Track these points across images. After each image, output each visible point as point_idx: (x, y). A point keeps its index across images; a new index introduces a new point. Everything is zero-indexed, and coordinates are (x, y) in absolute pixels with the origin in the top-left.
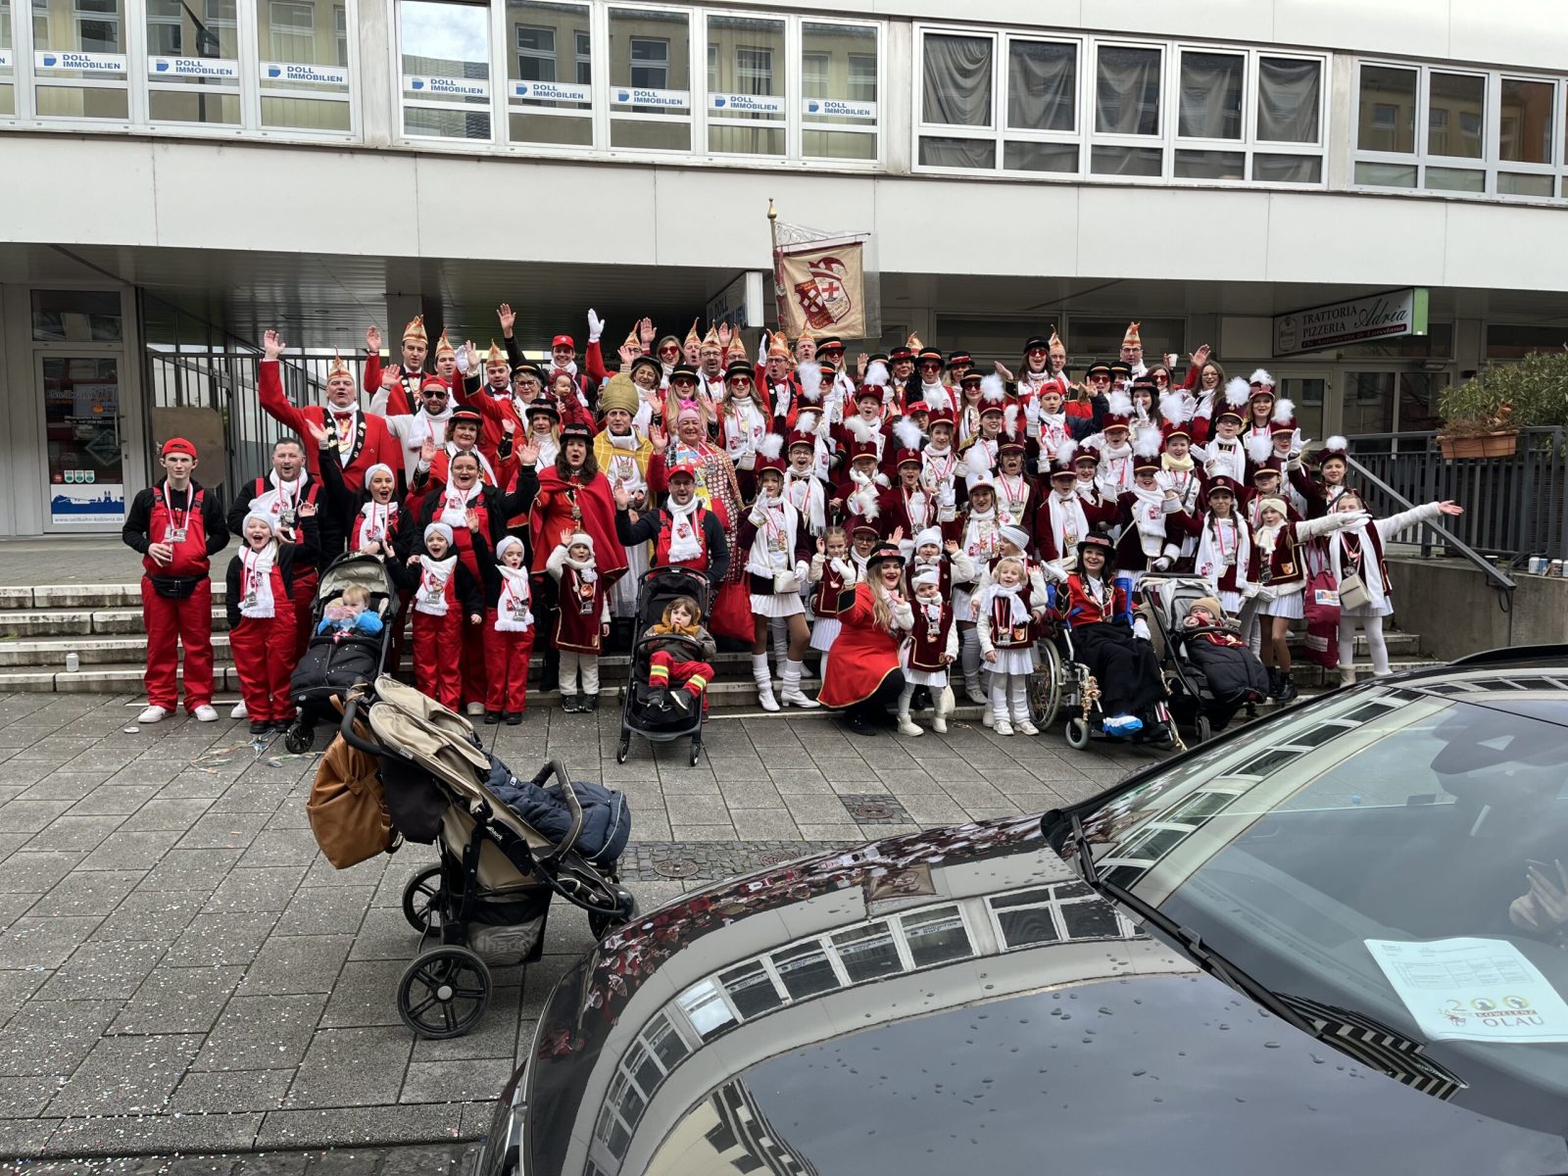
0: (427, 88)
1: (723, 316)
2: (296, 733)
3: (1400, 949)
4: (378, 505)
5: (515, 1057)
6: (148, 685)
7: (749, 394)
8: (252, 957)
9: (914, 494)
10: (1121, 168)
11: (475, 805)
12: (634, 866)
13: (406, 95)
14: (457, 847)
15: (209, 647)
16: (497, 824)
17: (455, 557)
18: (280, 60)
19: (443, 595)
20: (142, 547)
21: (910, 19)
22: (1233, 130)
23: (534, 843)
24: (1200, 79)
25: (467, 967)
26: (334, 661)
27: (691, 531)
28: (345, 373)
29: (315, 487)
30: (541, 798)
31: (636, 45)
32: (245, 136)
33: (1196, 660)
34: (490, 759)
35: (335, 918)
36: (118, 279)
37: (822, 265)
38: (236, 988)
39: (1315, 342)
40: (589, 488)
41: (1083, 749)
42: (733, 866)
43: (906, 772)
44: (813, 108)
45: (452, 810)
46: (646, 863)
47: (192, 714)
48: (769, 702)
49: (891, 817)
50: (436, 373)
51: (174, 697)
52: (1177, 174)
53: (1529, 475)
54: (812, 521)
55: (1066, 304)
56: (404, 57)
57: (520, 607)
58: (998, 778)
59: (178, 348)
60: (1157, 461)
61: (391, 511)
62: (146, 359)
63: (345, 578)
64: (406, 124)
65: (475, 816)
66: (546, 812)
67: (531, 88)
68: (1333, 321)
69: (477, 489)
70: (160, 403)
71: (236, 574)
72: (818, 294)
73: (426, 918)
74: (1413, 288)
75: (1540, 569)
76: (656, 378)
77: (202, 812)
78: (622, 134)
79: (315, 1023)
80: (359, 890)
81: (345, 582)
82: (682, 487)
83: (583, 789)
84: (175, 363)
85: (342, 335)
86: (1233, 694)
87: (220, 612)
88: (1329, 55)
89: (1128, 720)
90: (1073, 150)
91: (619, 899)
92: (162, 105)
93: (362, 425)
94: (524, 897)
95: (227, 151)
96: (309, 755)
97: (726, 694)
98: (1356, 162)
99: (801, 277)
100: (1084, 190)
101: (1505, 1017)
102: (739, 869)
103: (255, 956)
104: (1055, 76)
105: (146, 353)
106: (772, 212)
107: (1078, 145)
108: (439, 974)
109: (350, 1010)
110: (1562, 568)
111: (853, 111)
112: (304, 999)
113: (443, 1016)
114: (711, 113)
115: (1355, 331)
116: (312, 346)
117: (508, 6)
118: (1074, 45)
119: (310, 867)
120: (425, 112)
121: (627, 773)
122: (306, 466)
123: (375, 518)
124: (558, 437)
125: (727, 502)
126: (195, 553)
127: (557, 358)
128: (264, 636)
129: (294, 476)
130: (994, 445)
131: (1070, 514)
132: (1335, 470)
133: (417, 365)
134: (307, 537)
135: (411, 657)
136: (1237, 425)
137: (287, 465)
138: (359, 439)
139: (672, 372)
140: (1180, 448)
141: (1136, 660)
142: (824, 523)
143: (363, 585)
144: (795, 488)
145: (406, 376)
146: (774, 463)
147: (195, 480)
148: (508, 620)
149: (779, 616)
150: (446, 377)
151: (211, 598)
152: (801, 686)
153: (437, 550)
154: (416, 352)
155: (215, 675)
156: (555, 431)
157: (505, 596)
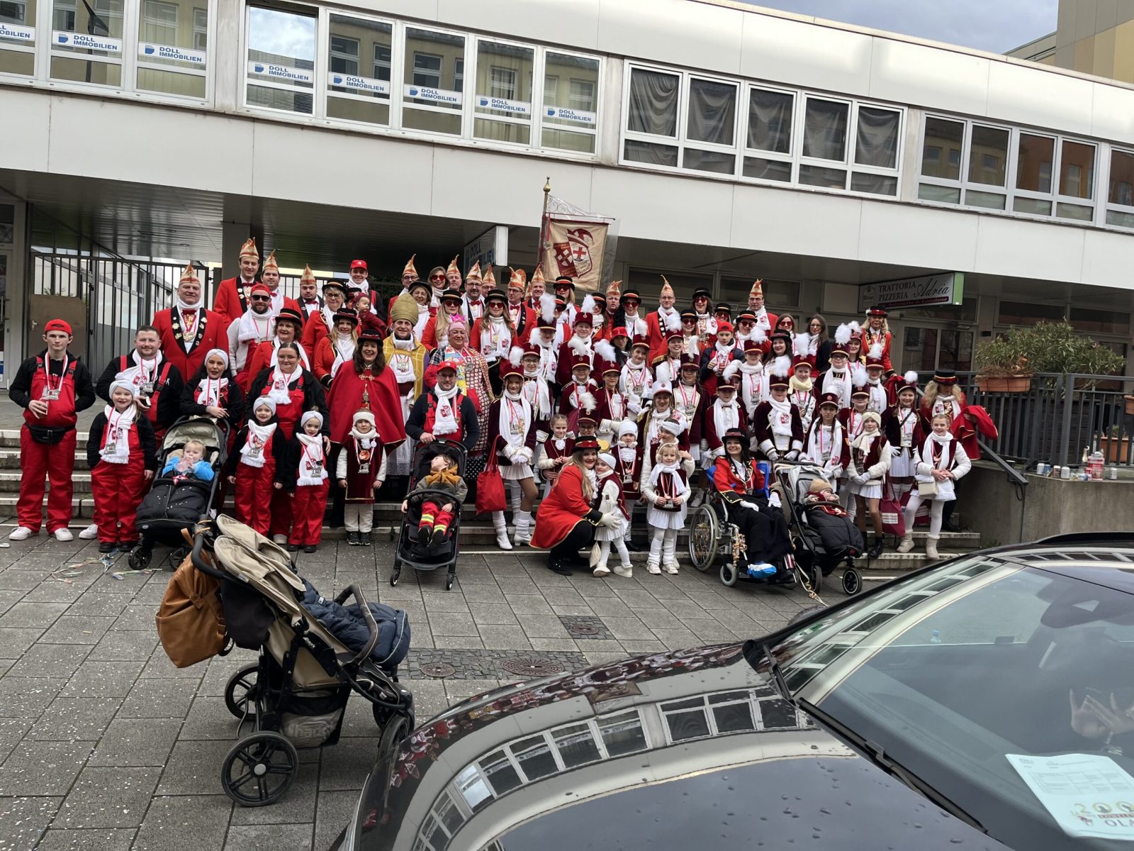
0: (266, 72)
1: (477, 256)
2: (137, 554)
3: (1032, 762)
4: (212, 381)
5: (314, 823)
6: (19, 510)
7: (502, 315)
8: (100, 735)
9: (614, 395)
10: (763, 174)
11: (296, 620)
12: (405, 667)
13: (250, 75)
14: (279, 652)
15: (71, 483)
16: (312, 636)
17: (275, 424)
18: (155, 42)
19: (262, 451)
20: (23, 403)
21: (623, 57)
22: (839, 156)
23: (338, 650)
24: (819, 118)
25: (279, 749)
26: (172, 499)
27: (451, 412)
28: (195, 280)
29: (168, 365)
30: (342, 615)
31: (418, 58)
32: (123, 95)
33: (813, 524)
34: (304, 582)
35: (168, 704)
36: (15, 196)
37: (577, 234)
38: (88, 760)
40: (379, 379)
41: (733, 586)
42: (481, 669)
43: (607, 599)
44: (551, 113)
45: (276, 624)
46: (415, 665)
47: (51, 534)
48: (505, 543)
49: (597, 634)
50: (261, 282)
51: (39, 521)
52: (801, 182)
53: (1039, 407)
54: (541, 410)
55: (719, 266)
56: (249, 50)
57: (317, 466)
58: (673, 605)
59: (54, 251)
60: (786, 380)
61: (222, 385)
62: (30, 258)
63: (185, 435)
64: (248, 99)
65: (295, 629)
66: (347, 626)
67: (345, 79)
68: (899, 291)
69: (298, 372)
70: (38, 291)
71: (100, 428)
72: (570, 254)
73: (243, 706)
74: (954, 272)
75: (1044, 472)
76: (428, 296)
77: (59, 614)
78: (411, 118)
79: (152, 791)
80: (187, 681)
81: (185, 438)
82: (448, 379)
83: (375, 609)
84: (52, 262)
85: (181, 249)
86: (839, 550)
87: (81, 456)
88: (906, 109)
89: (766, 567)
90: (732, 158)
91: (402, 696)
92: (60, 68)
93: (204, 320)
94: (328, 693)
95: (108, 106)
96: (147, 571)
97: (472, 536)
98: (920, 184)
99: (560, 238)
100: (737, 187)
101: (1121, 819)
102: (486, 672)
103: (103, 734)
104: (720, 108)
105: (30, 253)
106: (548, 187)
107: (735, 156)
108: (256, 754)
109: (181, 781)
110: (1060, 472)
111: (579, 118)
112: (143, 770)
113: (256, 787)
114: (477, 110)
115: (914, 299)
116: (158, 256)
117: (331, 21)
118: (735, 86)
119: (147, 662)
120: (263, 89)
121: (398, 594)
122: (161, 349)
123: (210, 392)
124: (356, 338)
125: (480, 392)
126: (66, 409)
127: (354, 278)
128: (119, 477)
129: (152, 356)
130: (678, 363)
131: (728, 417)
132: (908, 397)
133: (251, 275)
134: (159, 404)
135: (233, 497)
136: (845, 359)
137: (146, 347)
138: (200, 330)
139: (441, 294)
140: (804, 374)
141: (772, 523)
142: (549, 411)
143: (200, 440)
144: (527, 385)
145: (241, 286)
146: (517, 369)
147: (70, 352)
148: (308, 476)
149: (515, 479)
150: (269, 286)
151: (76, 445)
152: (530, 531)
153: (263, 418)
154: (250, 266)
155: (73, 504)
156: (354, 333)
157: (305, 459)
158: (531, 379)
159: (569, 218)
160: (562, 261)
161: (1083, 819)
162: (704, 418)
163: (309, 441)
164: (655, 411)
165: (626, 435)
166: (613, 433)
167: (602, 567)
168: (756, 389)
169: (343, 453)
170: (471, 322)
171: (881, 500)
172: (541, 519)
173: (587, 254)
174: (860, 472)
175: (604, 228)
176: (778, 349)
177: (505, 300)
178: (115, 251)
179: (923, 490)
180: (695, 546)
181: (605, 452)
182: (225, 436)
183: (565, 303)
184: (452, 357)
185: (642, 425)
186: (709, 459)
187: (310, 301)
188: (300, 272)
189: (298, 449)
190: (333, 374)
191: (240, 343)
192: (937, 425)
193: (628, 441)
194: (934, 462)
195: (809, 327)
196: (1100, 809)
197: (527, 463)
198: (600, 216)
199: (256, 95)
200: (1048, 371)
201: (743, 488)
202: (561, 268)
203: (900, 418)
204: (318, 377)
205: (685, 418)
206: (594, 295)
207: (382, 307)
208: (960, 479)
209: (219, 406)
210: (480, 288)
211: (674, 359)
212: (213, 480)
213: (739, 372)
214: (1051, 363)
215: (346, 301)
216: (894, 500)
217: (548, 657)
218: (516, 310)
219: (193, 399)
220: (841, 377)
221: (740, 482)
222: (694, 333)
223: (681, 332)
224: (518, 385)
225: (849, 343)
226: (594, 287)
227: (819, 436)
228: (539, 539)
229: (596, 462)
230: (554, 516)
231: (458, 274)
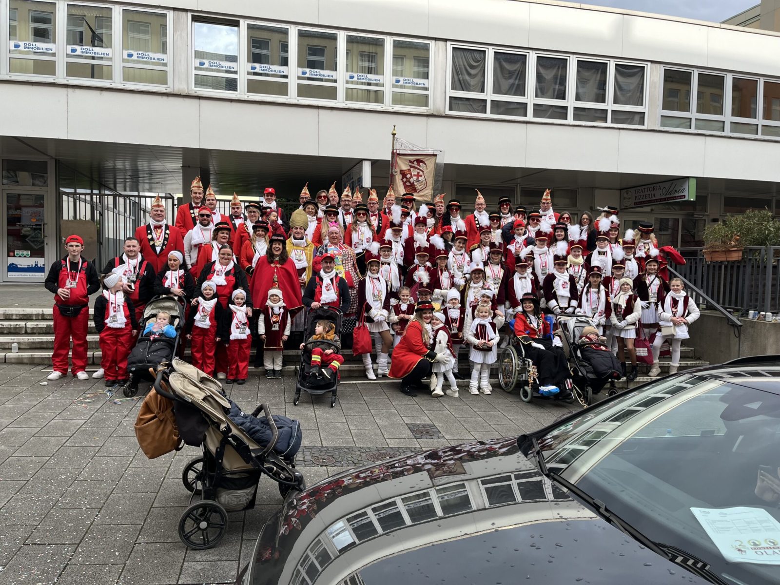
0: (206, 65)
2: (129, 387)
3: (708, 513)
5: (239, 560)
6: (53, 360)
7: (366, 221)
8: (102, 504)
10: (548, 115)
11: (223, 427)
12: (302, 459)
13: (196, 68)
14: (213, 448)
15: (86, 342)
16: (234, 437)
17: (216, 299)
18: (133, 49)
19: (208, 318)
20: (54, 291)
21: (446, 40)
22: (602, 99)
23: (252, 446)
24: (586, 74)
25: (216, 512)
26: (150, 350)
27: (332, 288)
28: (164, 206)
29: (145, 262)
30: (256, 423)
31: (310, 49)
32: (114, 86)
33: (585, 358)
34: (230, 402)
35: (147, 484)
36: (47, 155)
37: (415, 163)
38: (94, 521)
39: (641, 203)
40: (284, 266)
41: (529, 402)
42: (353, 459)
43: (440, 412)
44: (398, 81)
45: (210, 429)
46: (309, 457)
47: (75, 376)
48: (371, 375)
49: (433, 435)
50: (205, 206)
51: (67, 367)
52: (574, 119)
53: (749, 270)
55: (519, 180)
56: (195, 51)
57: (243, 327)
58: (487, 416)
59: (75, 191)
61: (180, 275)
62: (59, 195)
64: (195, 84)
65: (223, 432)
66: (258, 431)
67: (258, 67)
68: (649, 192)
69: (231, 265)
70: (65, 217)
72: (411, 177)
73: (194, 485)
74: (688, 177)
75: (754, 317)
76: (316, 210)
77: (78, 427)
78: (303, 91)
79: (134, 540)
80: (159, 469)
81: (157, 310)
82: (328, 264)
83: (278, 419)
84: (74, 198)
85: (158, 186)
86: (605, 374)
88: (649, 64)
89: (552, 388)
90: (524, 106)
91: (295, 477)
92: (73, 69)
93: (168, 232)
94: (247, 475)
95: (105, 93)
96: (136, 398)
97: (349, 371)
98: (662, 116)
99: (404, 167)
100: (529, 126)
101: (766, 550)
102: (356, 461)
103: (104, 504)
104: (516, 70)
105: (59, 192)
106: (394, 132)
107: (527, 104)
108: (201, 515)
109: (153, 533)
110: (765, 316)
111: (417, 84)
112: (129, 527)
113: (202, 537)
114: (347, 82)
115: (660, 198)
116: (143, 191)
117: (248, 28)
118: (526, 55)
119: (134, 457)
120: (205, 77)
121: (298, 410)
122: (141, 252)
123: (173, 279)
124: (268, 240)
125: (353, 274)
126: (81, 294)
127: (267, 200)
128: (117, 336)
129: (135, 257)
130: (487, 249)
131: (524, 285)
132: (653, 267)
133: (199, 201)
134: (140, 287)
135: (190, 349)
136: (606, 242)
137: (131, 251)
138: (165, 239)
139: (324, 208)
140: (577, 253)
141: (556, 358)
142: (399, 285)
143: (167, 311)
144: (383, 268)
145: (193, 208)
146: (376, 257)
147: (83, 256)
148: (237, 334)
149: (377, 331)
150: (211, 208)
151: (88, 317)
152: (388, 367)
153: (208, 295)
154: (198, 195)
155: (88, 356)
156: (267, 237)
157: (235, 321)
158: (386, 263)
159: (409, 152)
160: (406, 182)
161: (739, 550)
162: (507, 287)
163: (238, 310)
164: (472, 283)
165: (452, 300)
166: (442, 298)
167: (439, 391)
168: (544, 265)
169: (262, 317)
170: (345, 226)
171: (635, 339)
172: (395, 358)
173: (423, 176)
174: (620, 320)
175: (434, 158)
176: (559, 236)
177: (367, 210)
178: (115, 189)
179: (665, 332)
180: (503, 374)
181: (438, 311)
182: (183, 308)
183: (409, 211)
184: (332, 250)
185: (463, 293)
186: (511, 314)
187: (238, 217)
188: (230, 197)
189: (230, 315)
190: (254, 265)
191: (193, 247)
192: (674, 286)
193: (453, 304)
194: (673, 312)
195: (581, 220)
196: (752, 544)
197: (385, 320)
198: (430, 150)
199: (200, 81)
200: (756, 245)
201: (536, 334)
202: (406, 187)
203: (648, 282)
204: (244, 267)
205: (493, 287)
206: (427, 204)
207: (285, 219)
208: (692, 324)
209: (179, 288)
210: (350, 203)
211: (485, 246)
212: (176, 337)
213: (532, 253)
214: (757, 239)
215: (262, 216)
216: (645, 339)
217: (398, 451)
218: (375, 217)
219: (162, 284)
220: (604, 254)
221: (533, 330)
222: (498, 228)
223: (489, 228)
224: (377, 268)
225: (609, 230)
226: (428, 199)
227: (589, 296)
228: (393, 372)
229: (432, 318)
230: (403, 356)
231: (336, 194)
